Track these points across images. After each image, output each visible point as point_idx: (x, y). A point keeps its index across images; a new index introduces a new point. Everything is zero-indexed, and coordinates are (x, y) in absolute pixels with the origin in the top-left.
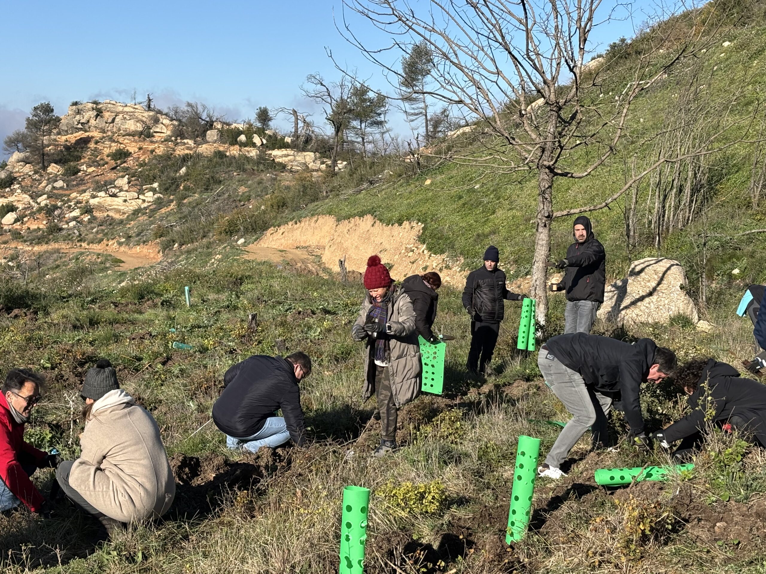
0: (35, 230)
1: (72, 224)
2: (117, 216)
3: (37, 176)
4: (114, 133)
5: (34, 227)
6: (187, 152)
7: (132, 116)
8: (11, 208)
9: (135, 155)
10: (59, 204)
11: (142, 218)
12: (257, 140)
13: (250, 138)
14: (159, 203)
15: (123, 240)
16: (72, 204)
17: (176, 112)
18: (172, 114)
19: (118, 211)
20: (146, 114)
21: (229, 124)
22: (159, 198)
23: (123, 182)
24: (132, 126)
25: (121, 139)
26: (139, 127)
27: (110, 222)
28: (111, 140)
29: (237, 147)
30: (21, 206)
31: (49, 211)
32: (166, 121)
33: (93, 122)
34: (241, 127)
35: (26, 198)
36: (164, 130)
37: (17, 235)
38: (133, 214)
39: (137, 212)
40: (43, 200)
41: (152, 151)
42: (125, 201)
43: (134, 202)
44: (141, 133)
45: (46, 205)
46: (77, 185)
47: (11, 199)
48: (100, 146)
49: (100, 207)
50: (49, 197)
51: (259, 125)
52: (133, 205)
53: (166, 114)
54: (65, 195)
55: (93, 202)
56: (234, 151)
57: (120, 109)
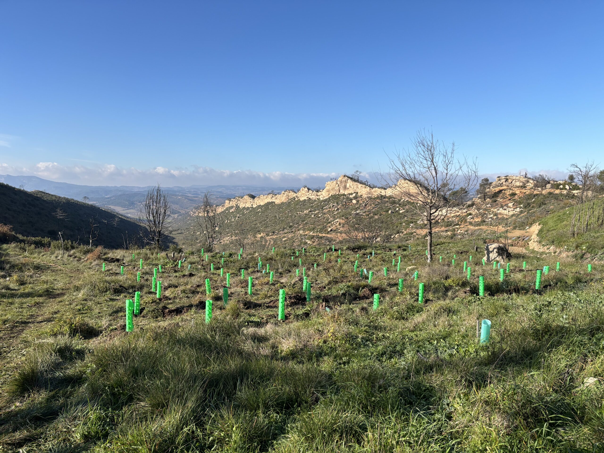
0: (477, 222)
1: (489, 220)
2: (505, 217)
3: (482, 203)
4: (511, 187)
5: (477, 220)
6: (538, 193)
7: (519, 180)
8: (471, 214)
9: (518, 195)
10: (487, 213)
11: (514, 217)
12: (567, 187)
13: (564, 186)
14: (521, 212)
16: (491, 212)
17: (536, 178)
18: (534, 178)
19: (506, 215)
20: (524, 179)
21: (557, 181)
22: (522, 210)
23: (511, 205)
24: (518, 184)
25: (514, 189)
26: (521, 184)
27: (502, 219)
28: (510, 189)
29: (559, 190)
30: (474, 213)
31: (483, 215)
32: (532, 182)
33: (504, 183)
34: (561, 182)
35: (476, 211)
36: (531, 184)
37: (471, 223)
38: (511, 216)
39: (513, 215)
40: (482, 211)
41: (525, 193)
42: (509, 211)
44: (522, 186)
45: (482, 213)
46: (495, 206)
48: (506, 192)
49: (500, 214)
50: (484, 210)
51: (569, 181)
52: (512, 213)
53: (532, 179)
54: (489, 210)
55: (498, 212)
56: (557, 192)
57: (515, 178)
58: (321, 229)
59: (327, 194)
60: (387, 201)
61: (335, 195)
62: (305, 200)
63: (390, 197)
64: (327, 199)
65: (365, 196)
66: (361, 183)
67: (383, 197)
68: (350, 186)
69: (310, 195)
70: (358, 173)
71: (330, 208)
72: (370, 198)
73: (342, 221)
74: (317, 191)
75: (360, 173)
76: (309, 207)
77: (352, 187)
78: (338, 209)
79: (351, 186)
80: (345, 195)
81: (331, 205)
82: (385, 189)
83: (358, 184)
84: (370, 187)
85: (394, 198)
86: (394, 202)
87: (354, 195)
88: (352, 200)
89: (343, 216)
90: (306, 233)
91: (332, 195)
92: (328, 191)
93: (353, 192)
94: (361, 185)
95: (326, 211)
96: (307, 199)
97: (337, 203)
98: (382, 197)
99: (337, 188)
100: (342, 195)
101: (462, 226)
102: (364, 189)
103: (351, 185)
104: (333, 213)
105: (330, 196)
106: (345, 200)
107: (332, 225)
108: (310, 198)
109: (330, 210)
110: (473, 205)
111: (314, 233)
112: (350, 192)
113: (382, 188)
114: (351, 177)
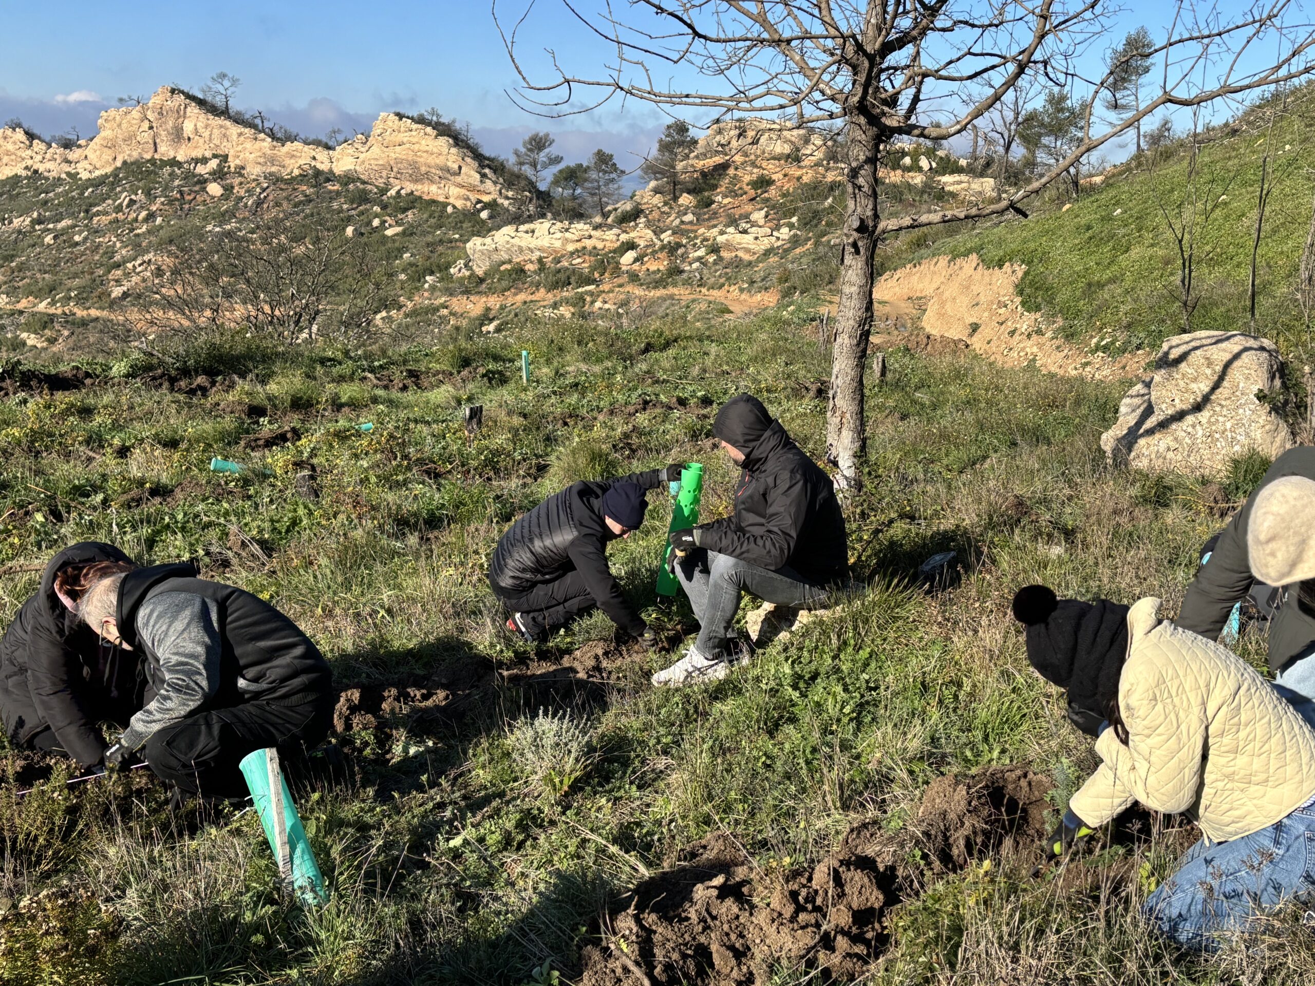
0: (654, 272)
1: (696, 265)
2: (746, 257)
3: (666, 209)
4: (757, 157)
5: (653, 267)
8: (631, 246)
9: (779, 184)
10: (684, 241)
11: (773, 259)
12: (924, 163)
14: (795, 241)
15: (746, 286)
16: (698, 241)
19: (747, 250)
22: (795, 235)
23: (758, 216)
25: (764, 164)
27: (738, 264)
28: (753, 165)
29: (899, 172)
30: (642, 243)
31: (672, 249)
35: (649, 234)
37: (634, 278)
38: (764, 255)
39: (768, 253)
40: (667, 237)
41: (799, 178)
42: (756, 238)
43: (766, 240)
44: (788, 156)
45: (669, 242)
46: (709, 219)
47: (632, 235)
48: (740, 173)
49: (729, 246)
50: (674, 233)
52: (765, 243)
54: (692, 231)
55: (721, 239)
56: (895, 177)
58: (82, 289)
59: (108, 155)
60: (338, 193)
61: (138, 164)
62: (16, 177)
63: (348, 179)
64: (106, 176)
65: (254, 171)
66: (238, 120)
67: (322, 178)
68: (196, 131)
69: (39, 157)
70: (227, 83)
71: (119, 209)
72: (275, 179)
73: (166, 261)
74: (68, 145)
75: (234, 82)
76: (34, 204)
77: (206, 134)
78: (151, 216)
79: (201, 130)
80: (179, 164)
81: (124, 199)
82: (328, 148)
83: (228, 123)
84: (273, 137)
85: (364, 183)
86: (363, 198)
87: (213, 164)
88: (206, 181)
89: (171, 242)
90: (20, 306)
91: (125, 163)
92: (111, 145)
93: (208, 154)
94: (240, 129)
95: (105, 220)
96: (24, 173)
97: (148, 193)
98: (319, 177)
99: (147, 136)
100: (164, 163)
101: (605, 287)
102: (248, 145)
103: (199, 125)
104: (132, 230)
105: (119, 164)
106: (177, 183)
107: (127, 275)
108: (36, 172)
109: (120, 216)
110: (635, 214)
111: (53, 303)
112: (198, 154)
113: (318, 143)
114: (200, 96)
